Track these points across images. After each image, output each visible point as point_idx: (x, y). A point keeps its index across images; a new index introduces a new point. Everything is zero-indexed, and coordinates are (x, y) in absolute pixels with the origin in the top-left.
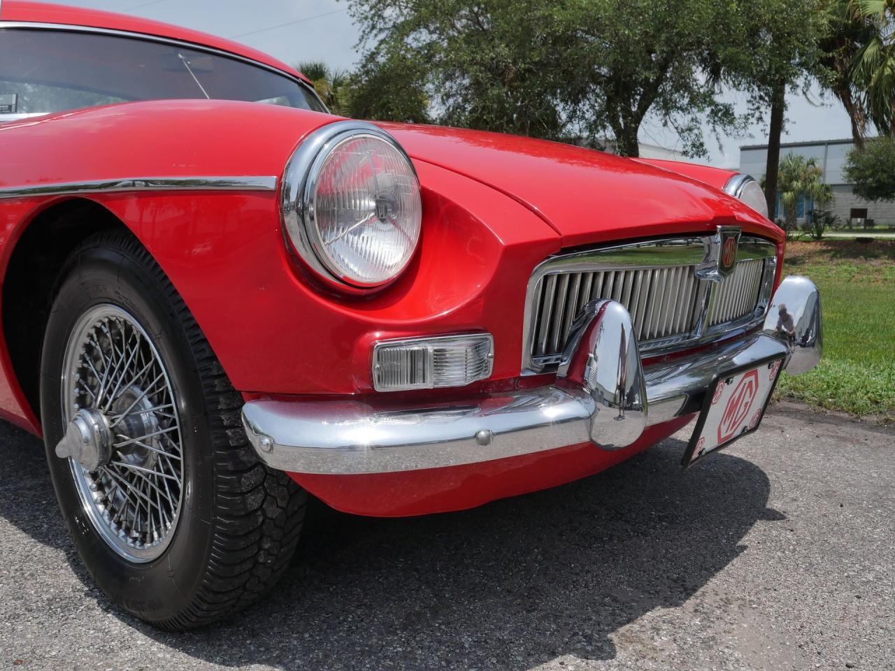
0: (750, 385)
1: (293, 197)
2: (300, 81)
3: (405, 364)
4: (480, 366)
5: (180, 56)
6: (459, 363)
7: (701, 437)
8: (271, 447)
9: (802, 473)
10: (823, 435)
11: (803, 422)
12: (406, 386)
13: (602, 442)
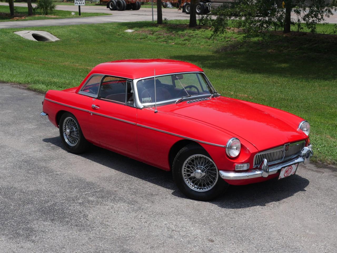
0: (290, 168)
1: (227, 147)
3: (239, 167)
4: (248, 167)
6: (245, 167)
7: (280, 176)
8: (223, 176)
12: (239, 170)
13: (264, 176)
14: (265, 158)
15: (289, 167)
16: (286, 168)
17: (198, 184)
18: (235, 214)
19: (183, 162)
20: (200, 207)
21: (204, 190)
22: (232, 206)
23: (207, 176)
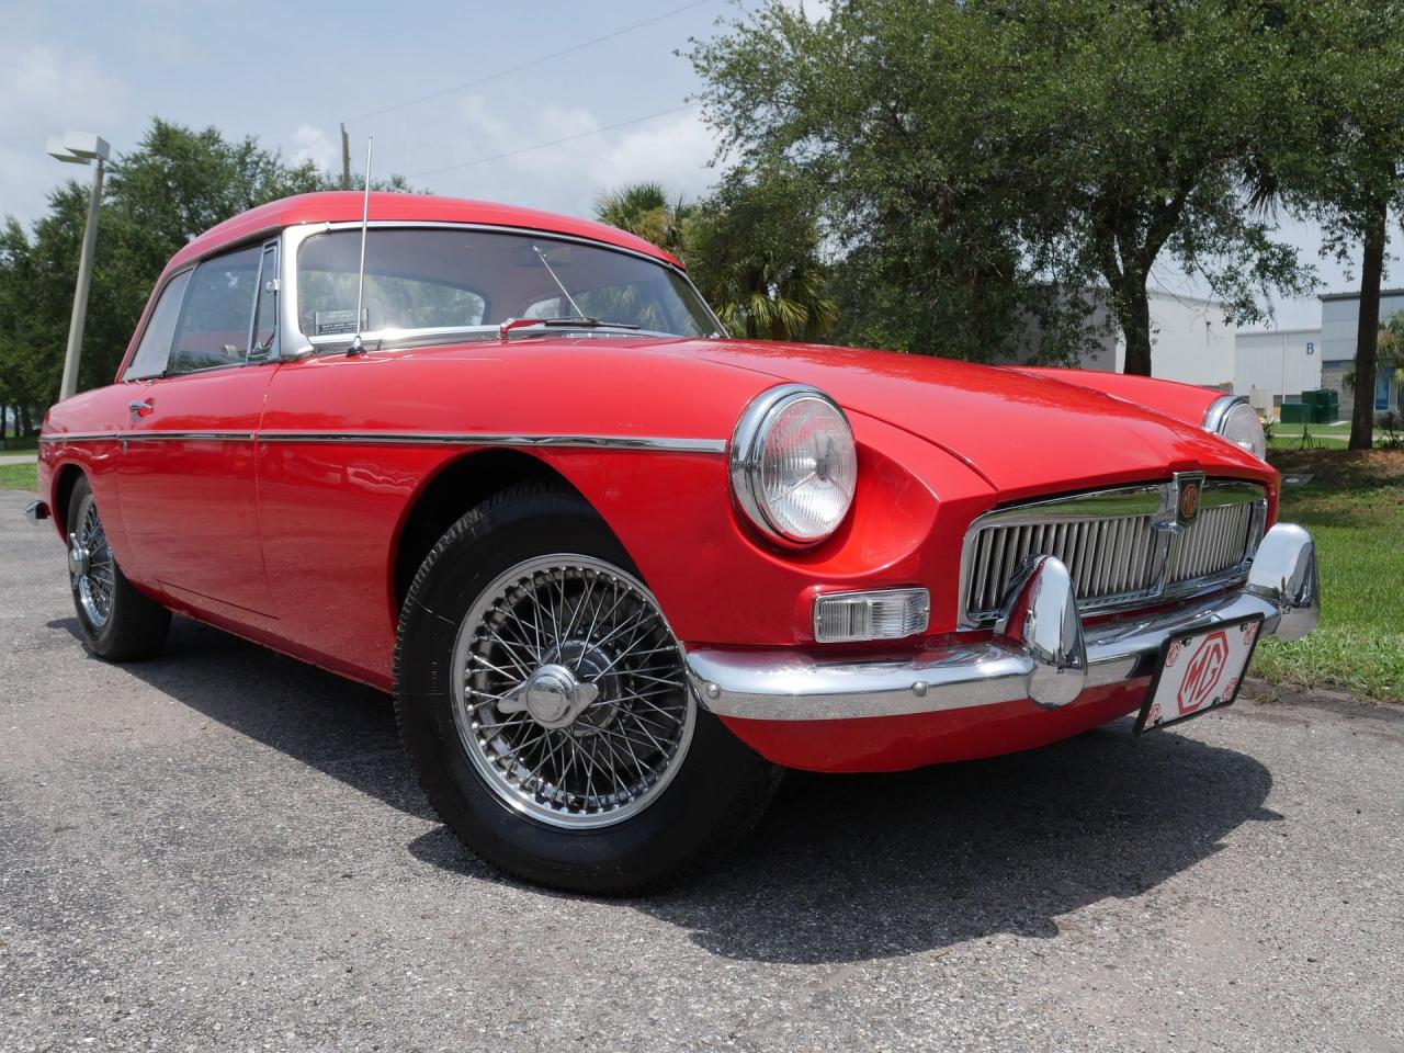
0: (1217, 648)
1: (742, 456)
2: (670, 266)
3: (846, 615)
4: (916, 619)
5: (536, 249)
6: (896, 616)
7: (1155, 702)
8: (719, 692)
9: (1318, 775)
10: (1363, 733)
11: (1340, 716)
12: (845, 638)
13: (1042, 699)
14: (1054, 554)
15: (1212, 643)
16: (1197, 641)
17: (564, 773)
18: (826, 1017)
19: (459, 615)
20: (552, 949)
21: (602, 819)
22: (806, 940)
23: (620, 715)
